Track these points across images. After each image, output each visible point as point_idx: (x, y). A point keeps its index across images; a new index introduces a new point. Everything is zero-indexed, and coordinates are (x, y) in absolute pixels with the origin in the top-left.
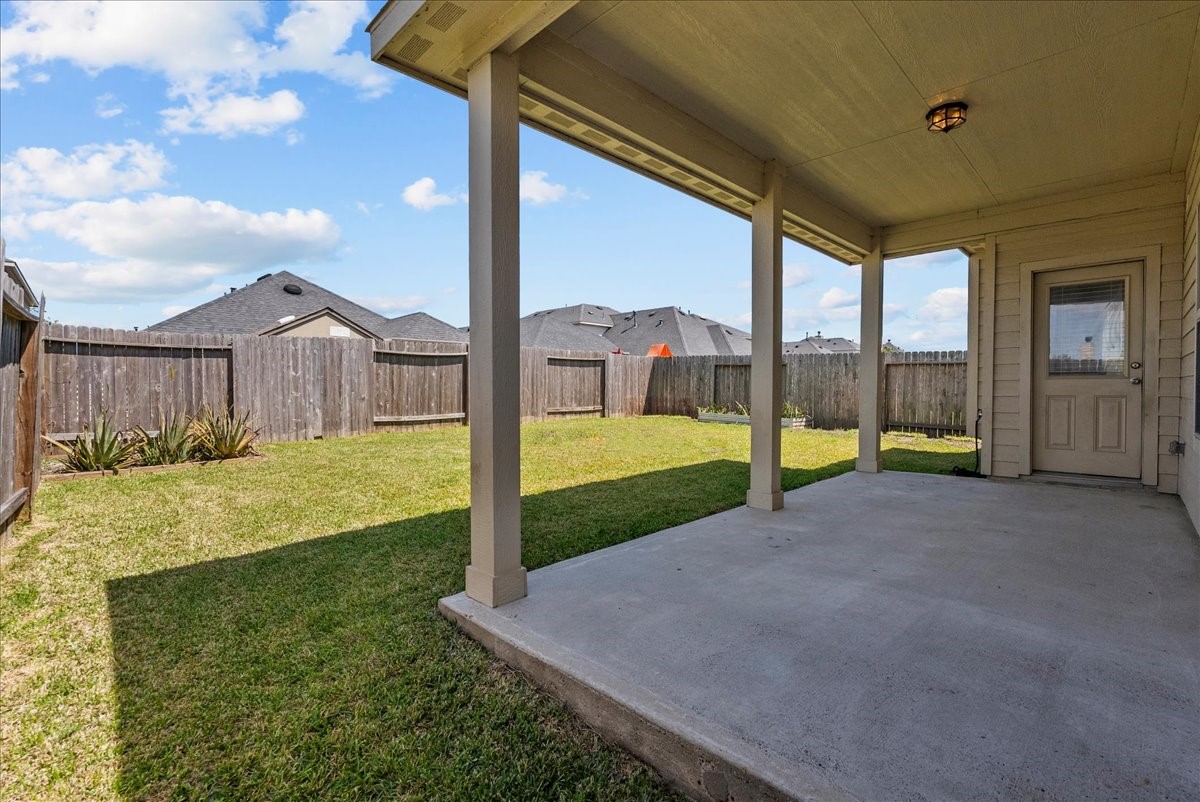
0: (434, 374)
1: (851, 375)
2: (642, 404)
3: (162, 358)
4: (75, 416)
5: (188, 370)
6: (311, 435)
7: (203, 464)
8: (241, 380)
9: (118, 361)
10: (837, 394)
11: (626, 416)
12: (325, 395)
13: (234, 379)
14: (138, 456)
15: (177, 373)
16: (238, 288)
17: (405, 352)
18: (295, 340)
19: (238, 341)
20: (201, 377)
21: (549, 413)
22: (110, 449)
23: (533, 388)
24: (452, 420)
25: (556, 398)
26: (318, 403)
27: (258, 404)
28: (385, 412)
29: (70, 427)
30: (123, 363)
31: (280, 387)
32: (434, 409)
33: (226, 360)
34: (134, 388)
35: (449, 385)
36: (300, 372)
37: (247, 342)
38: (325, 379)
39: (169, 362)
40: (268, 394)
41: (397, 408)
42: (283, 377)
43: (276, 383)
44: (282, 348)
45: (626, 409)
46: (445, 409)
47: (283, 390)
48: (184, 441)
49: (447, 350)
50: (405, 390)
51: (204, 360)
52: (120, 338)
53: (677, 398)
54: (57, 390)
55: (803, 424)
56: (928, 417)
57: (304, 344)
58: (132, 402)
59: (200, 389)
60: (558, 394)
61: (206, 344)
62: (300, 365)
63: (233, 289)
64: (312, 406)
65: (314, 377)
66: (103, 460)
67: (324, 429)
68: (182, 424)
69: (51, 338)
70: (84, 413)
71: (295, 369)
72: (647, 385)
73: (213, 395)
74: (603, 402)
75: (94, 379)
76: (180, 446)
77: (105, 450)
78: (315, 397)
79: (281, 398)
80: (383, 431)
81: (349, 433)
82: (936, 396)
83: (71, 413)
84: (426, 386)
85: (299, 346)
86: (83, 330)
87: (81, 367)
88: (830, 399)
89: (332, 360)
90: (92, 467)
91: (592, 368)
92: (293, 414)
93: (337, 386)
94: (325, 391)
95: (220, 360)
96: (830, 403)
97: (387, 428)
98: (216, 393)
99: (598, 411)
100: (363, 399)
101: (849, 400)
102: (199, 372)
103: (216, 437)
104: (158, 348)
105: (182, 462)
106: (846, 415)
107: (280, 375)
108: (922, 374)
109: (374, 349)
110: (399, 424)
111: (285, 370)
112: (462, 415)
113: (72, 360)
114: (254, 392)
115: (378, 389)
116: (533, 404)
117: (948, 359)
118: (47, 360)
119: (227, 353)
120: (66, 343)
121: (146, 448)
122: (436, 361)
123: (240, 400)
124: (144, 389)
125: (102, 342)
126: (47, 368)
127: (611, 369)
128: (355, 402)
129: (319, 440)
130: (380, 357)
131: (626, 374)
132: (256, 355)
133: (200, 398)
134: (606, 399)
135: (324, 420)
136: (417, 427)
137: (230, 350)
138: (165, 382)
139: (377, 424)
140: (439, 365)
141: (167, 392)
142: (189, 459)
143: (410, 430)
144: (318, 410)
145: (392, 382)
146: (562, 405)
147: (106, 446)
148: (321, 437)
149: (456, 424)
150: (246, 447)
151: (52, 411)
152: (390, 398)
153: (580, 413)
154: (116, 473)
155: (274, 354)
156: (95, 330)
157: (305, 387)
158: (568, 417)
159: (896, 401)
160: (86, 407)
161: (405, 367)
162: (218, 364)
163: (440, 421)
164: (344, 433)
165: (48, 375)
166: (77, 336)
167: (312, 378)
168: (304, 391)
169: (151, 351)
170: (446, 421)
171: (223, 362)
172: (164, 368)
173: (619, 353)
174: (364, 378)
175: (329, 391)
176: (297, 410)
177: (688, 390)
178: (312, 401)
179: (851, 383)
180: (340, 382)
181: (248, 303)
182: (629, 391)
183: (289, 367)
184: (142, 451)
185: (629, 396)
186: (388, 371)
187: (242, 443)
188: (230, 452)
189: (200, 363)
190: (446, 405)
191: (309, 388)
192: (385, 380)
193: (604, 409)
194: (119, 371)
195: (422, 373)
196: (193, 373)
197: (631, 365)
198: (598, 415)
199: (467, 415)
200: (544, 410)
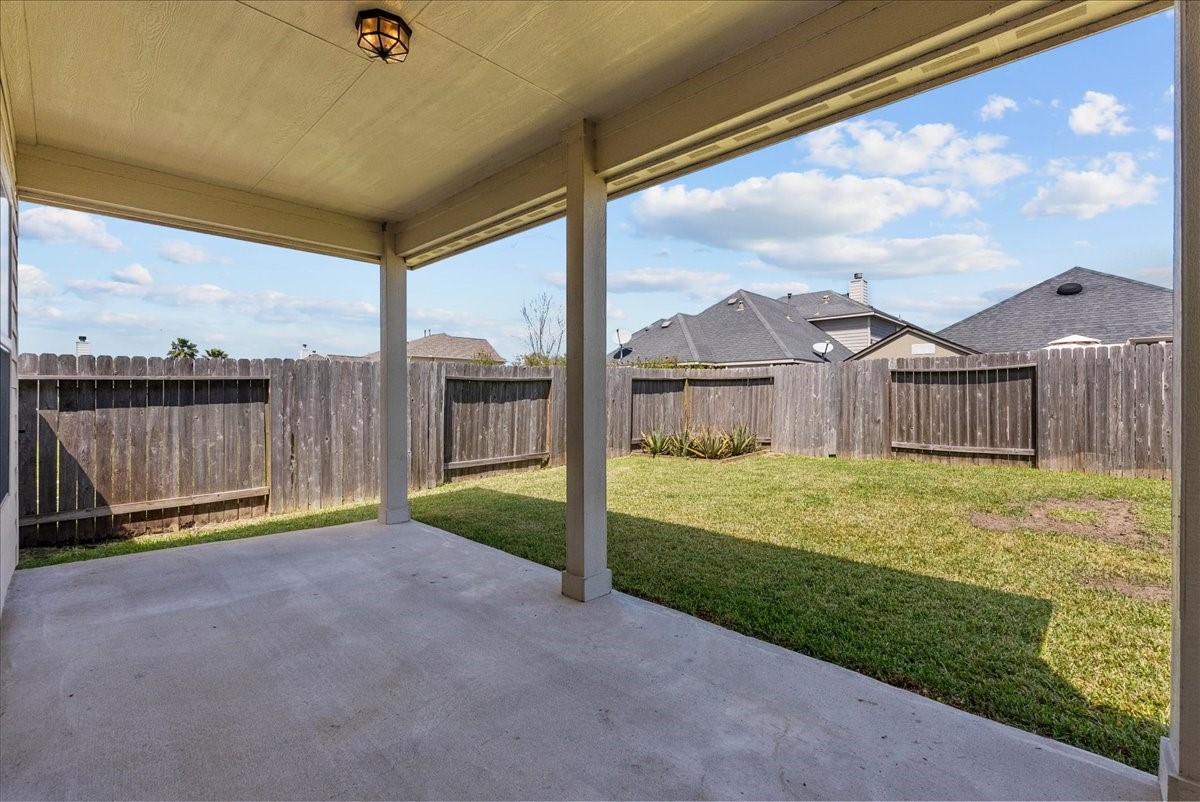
0: (980, 394)
6: (826, 453)
8: (778, 402)
12: (840, 416)
13: (774, 399)
19: (777, 370)
20: (757, 400)
24: (1014, 457)
26: (834, 424)
27: (788, 423)
28: (909, 438)
31: (802, 407)
32: (982, 440)
36: (820, 395)
37: (784, 371)
38: (841, 401)
40: (795, 414)
41: (925, 434)
43: (800, 404)
44: (807, 374)
46: (1002, 441)
47: (805, 410)
50: (935, 414)
57: (824, 369)
59: (756, 409)
62: (820, 389)
64: (828, 426)
65: (832, 399)
66: (657, 449)
67: (839, 448)
71: (816, 392)
78: (832, 418)
79: (805, 418)
80: (906, 458)
81: (862, 456)
84: (968, 410)
85: (818, 372)
89: (848, 384)
92: (812, 432)
93: (852, 407)
94: (841, 414)
95: (769, 386)
97: (911, 455)
98: (765, 411)
100: (880, 422)
102: (757, 396)
107: (805, 399)
109: (893, 368)
110: (927, 452)
111: (808, 395)
112: (1029, 452)
114: (786, 412)
115: (899, 411)
123: (777, 418)
124: (728, 407)
128: (869, 424)
129: (833, 458)
130: (902, 376)
132: (789, 382)
133: (756, 415)
135: (838, 440)
136: (955, 459)
139: (897, 450)
143: (945, 461)
144: (833, 430)
145: (918, 404)
148: (835, 456)
149: (1020, 462)
152: (914, 423)
155: (801, 380)
157: (823, 409)
162: (767, 390)
163: (993, 456)
164: (857, 455)
167: (830, 401)
168: (823, 412)
170: (1003, 457)
171: (771, 388)
174: (879, 401)
175: (844, 412)
176: (816, 429)
178: (828, 421)
180: (855, 403)
183: (811, 390)
190: (1002, 436)
191: (827, 409)
192: (909, 401)
195: (960, 393)
199: (1036, 452)
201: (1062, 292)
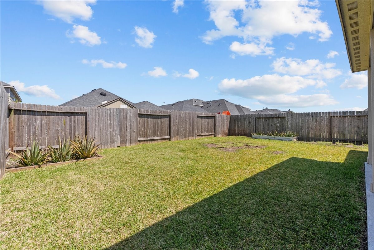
0: (159, 122)
1: (314, 121)
2: (227, 132)
3: (60, 116)
4: (25, 140)
5: (70, 121)
6: (116, 146)
7: (77, 161)
8: (90, 125)
9: (43, 118)
10: (308, 128)
11: (222, 136)
12: (121, 130)
13: (88, 124)
14: (50, 158)
15: (66, 122)
16: (85, 94)
17: (149, 114)
18: (110, 109)
19: (89, 109)
20: (75, 124)
21: (198, 136)
22: (38, 156)
23: (192, 127)
24: (165, 139)
25: (199, 130)
26: (118, 133)
27: (96, 134)
28: (142, 136)
29: (23, 145)
30: (45, 119)
31: (105, 127)
32: (159, 135)
33: (84, 117)
34: (49, 128)
35: (164, 126)
36: (112, 121)
37: (93, 110)
38: (121, 124)
39: (63, 118)
40: (100, 130)
41: (146, 135)
42: (106, 123)
43: (103, 126)
44: (106, 112)
45: (222, 134)
46: (163, 135)
47: (106, 128)
48: (69, 151)
49: (163, 113)
50: (149, 128)
51: (76, 117)
52: (44, 108)
53: (241, 130)
54: (18, 130)
55: (296, 139)
56: (350, 136)
57: (114, 111)
58: (48, 134)
59: (74, 128)
60: (200, 128)
61: (77, 111)
62: (112, 119)
63: (83, 94)
64: (116, 135)
65: (117, 123)
66: (34, 161)
67: (121, 143)
68: (68, 144)
69: (16, 108)
70: (29, 139)
71: (110, 121)
72: (228, 125)
73: (80, 130)
74: (215, 132)
75: (33, 125)
76: (67, 153)
77: (35, 156)
78: (118, 131)
79: (105, 131)
80: (141, 143)
81: (129, 145)
82: (354, 129)
83: (24, 139)
84: (156, 126)
85: (112, 112)
86: (29, 105)
87: (28, 120)
88: (305, 130)
89: (124, 117)
90: (29, 165)
91: (211, 119)
92: (109, 138)
93: (125, 127)
94: (121, 128)
95: (82, 117)
96: (305, 131)
97: (143, 142)
98: (81, 130)
99: (213, 135)
100: (135, 131)
101: (314, 130)
102: (74, 122)
103: (82, 149)
104: (59, 112)
105: (68, 160)
106: (313, 136)
107: (105, 122)
108: (347, 120)
109: (138, 113)
110: (147, 141)
111: (107, 121)
112: (168, 137)
113: (25, 117)
114: (95, 129)
115: (140, 128)
116: (192, 132)
117: (359, 114)
118: (15, 117)
119: (85, 114)
120: (22, 110)
121: (53, 155)
122: (160, 117)
123: (90, 132)
124: (53, 128)
125: (37, 110)
126: (14, 121)
127: (217, 119)
128: (132, 132)
129: (119, 148)
130: (141, 115)
131: (222, 121)
132: (96, 115)
133: (75, 132)
134: (216, 130)
135: (121, 139)
136: (153, 142)
137: (86, 113)
138: (61, 126)
139: (139, 141)
140: (161, 118)
141: (62, 130)
142: (71, 159)
143: (151, 143)
144: (118, 136)
145: (145, 125)
146: (201, 133)
147: (36, 154)
148: (119, 147)
149: (167, 140)
150: (94, 153)
151: (16, 138)
152: (144, 131)
153: (207, 135)
154: (40, 167)
155: (102, 115)
156: (34, 105)
157: (114, 127)
158: (203, 137)
159: (335, 130)
160: (30, 136)
161: (149, 119)
162: (81, 119)
163: (161, 139)
164: (128, 144)
165: (15, 123)
166: (27, 108)
167: (116, 124)
168: (114, 129)
169: (57, 114)
170: (163, 139)
171: (83, 118)
172: (61, 120)
173: (220, 114)
174: (135, 124)
175: (123, 129)
176: (111, 136)
177: (244, 127)
178: (116, 132)
179: (315, 124)
180: (126, 125)
181: (89, 98)
182: (223, 128)
183: (108, 119)
184: (51, 156)
185: (223, 129)
186: (143, 121)
187: (93, 151)
188: (88, 156)
189: (75, 118)
190: (163, 133)
191: (115, 127)
192: (142, 124)
193: (215, 134)
194: (43, 121)
195: (155, 121)
196: (72, 122)
197: (223, 118)
198: (213, 136)
199: (170, 137)
200: (196, 135)
201: (101, 94)
